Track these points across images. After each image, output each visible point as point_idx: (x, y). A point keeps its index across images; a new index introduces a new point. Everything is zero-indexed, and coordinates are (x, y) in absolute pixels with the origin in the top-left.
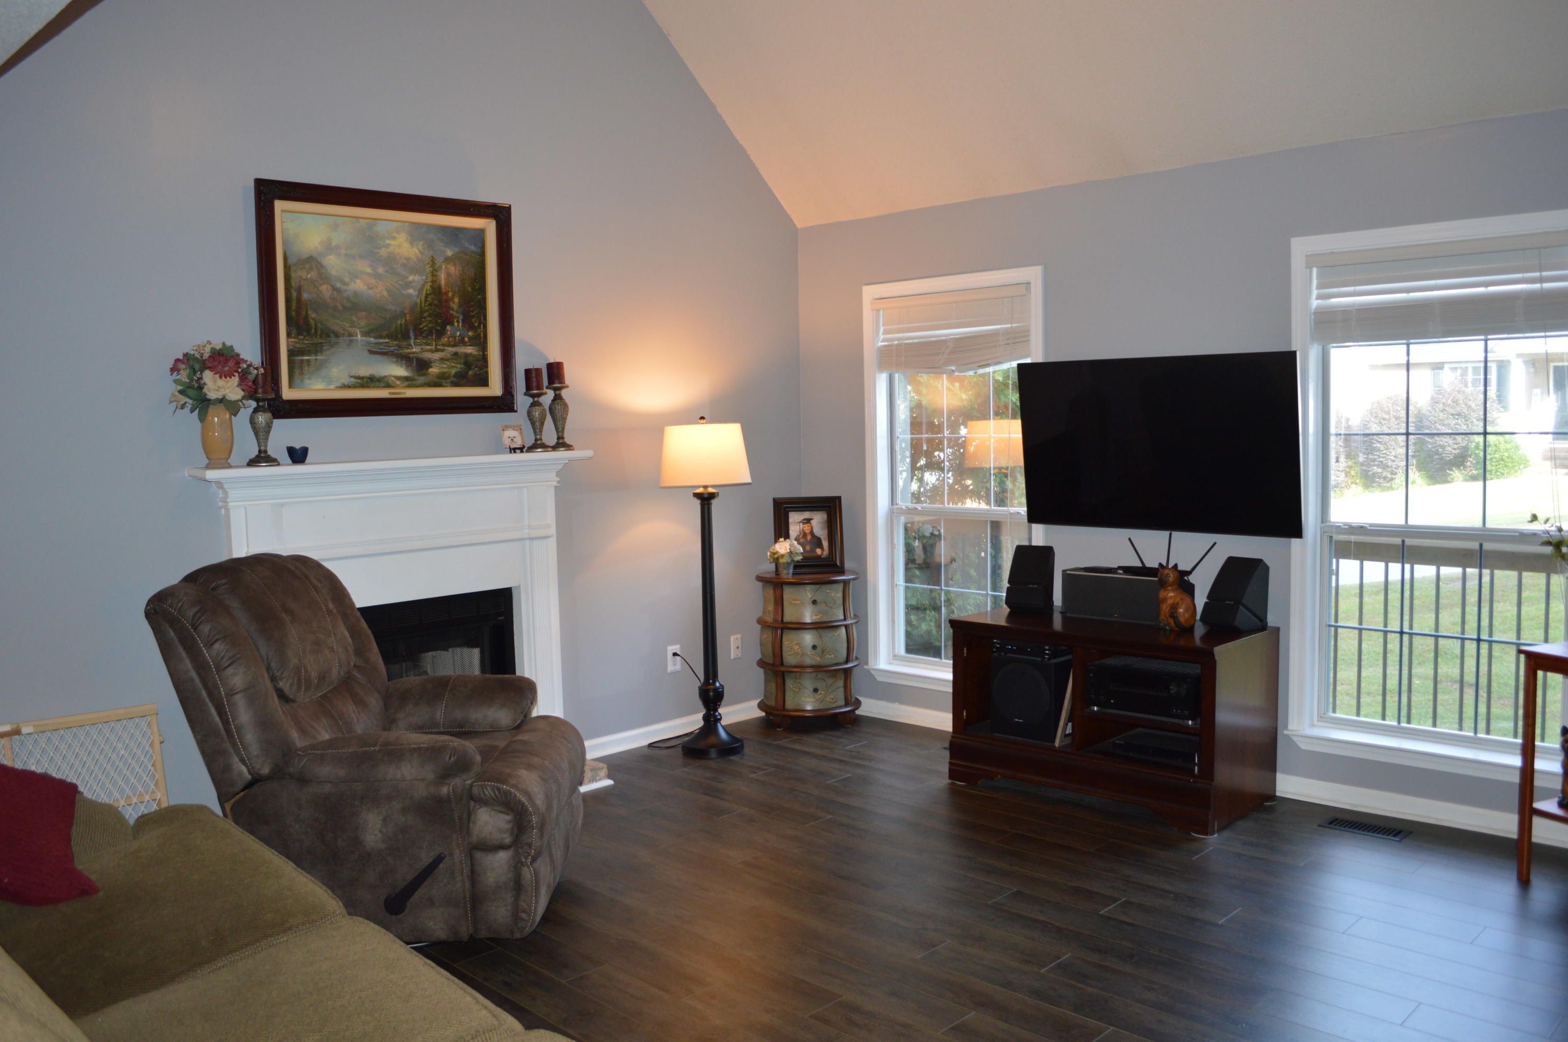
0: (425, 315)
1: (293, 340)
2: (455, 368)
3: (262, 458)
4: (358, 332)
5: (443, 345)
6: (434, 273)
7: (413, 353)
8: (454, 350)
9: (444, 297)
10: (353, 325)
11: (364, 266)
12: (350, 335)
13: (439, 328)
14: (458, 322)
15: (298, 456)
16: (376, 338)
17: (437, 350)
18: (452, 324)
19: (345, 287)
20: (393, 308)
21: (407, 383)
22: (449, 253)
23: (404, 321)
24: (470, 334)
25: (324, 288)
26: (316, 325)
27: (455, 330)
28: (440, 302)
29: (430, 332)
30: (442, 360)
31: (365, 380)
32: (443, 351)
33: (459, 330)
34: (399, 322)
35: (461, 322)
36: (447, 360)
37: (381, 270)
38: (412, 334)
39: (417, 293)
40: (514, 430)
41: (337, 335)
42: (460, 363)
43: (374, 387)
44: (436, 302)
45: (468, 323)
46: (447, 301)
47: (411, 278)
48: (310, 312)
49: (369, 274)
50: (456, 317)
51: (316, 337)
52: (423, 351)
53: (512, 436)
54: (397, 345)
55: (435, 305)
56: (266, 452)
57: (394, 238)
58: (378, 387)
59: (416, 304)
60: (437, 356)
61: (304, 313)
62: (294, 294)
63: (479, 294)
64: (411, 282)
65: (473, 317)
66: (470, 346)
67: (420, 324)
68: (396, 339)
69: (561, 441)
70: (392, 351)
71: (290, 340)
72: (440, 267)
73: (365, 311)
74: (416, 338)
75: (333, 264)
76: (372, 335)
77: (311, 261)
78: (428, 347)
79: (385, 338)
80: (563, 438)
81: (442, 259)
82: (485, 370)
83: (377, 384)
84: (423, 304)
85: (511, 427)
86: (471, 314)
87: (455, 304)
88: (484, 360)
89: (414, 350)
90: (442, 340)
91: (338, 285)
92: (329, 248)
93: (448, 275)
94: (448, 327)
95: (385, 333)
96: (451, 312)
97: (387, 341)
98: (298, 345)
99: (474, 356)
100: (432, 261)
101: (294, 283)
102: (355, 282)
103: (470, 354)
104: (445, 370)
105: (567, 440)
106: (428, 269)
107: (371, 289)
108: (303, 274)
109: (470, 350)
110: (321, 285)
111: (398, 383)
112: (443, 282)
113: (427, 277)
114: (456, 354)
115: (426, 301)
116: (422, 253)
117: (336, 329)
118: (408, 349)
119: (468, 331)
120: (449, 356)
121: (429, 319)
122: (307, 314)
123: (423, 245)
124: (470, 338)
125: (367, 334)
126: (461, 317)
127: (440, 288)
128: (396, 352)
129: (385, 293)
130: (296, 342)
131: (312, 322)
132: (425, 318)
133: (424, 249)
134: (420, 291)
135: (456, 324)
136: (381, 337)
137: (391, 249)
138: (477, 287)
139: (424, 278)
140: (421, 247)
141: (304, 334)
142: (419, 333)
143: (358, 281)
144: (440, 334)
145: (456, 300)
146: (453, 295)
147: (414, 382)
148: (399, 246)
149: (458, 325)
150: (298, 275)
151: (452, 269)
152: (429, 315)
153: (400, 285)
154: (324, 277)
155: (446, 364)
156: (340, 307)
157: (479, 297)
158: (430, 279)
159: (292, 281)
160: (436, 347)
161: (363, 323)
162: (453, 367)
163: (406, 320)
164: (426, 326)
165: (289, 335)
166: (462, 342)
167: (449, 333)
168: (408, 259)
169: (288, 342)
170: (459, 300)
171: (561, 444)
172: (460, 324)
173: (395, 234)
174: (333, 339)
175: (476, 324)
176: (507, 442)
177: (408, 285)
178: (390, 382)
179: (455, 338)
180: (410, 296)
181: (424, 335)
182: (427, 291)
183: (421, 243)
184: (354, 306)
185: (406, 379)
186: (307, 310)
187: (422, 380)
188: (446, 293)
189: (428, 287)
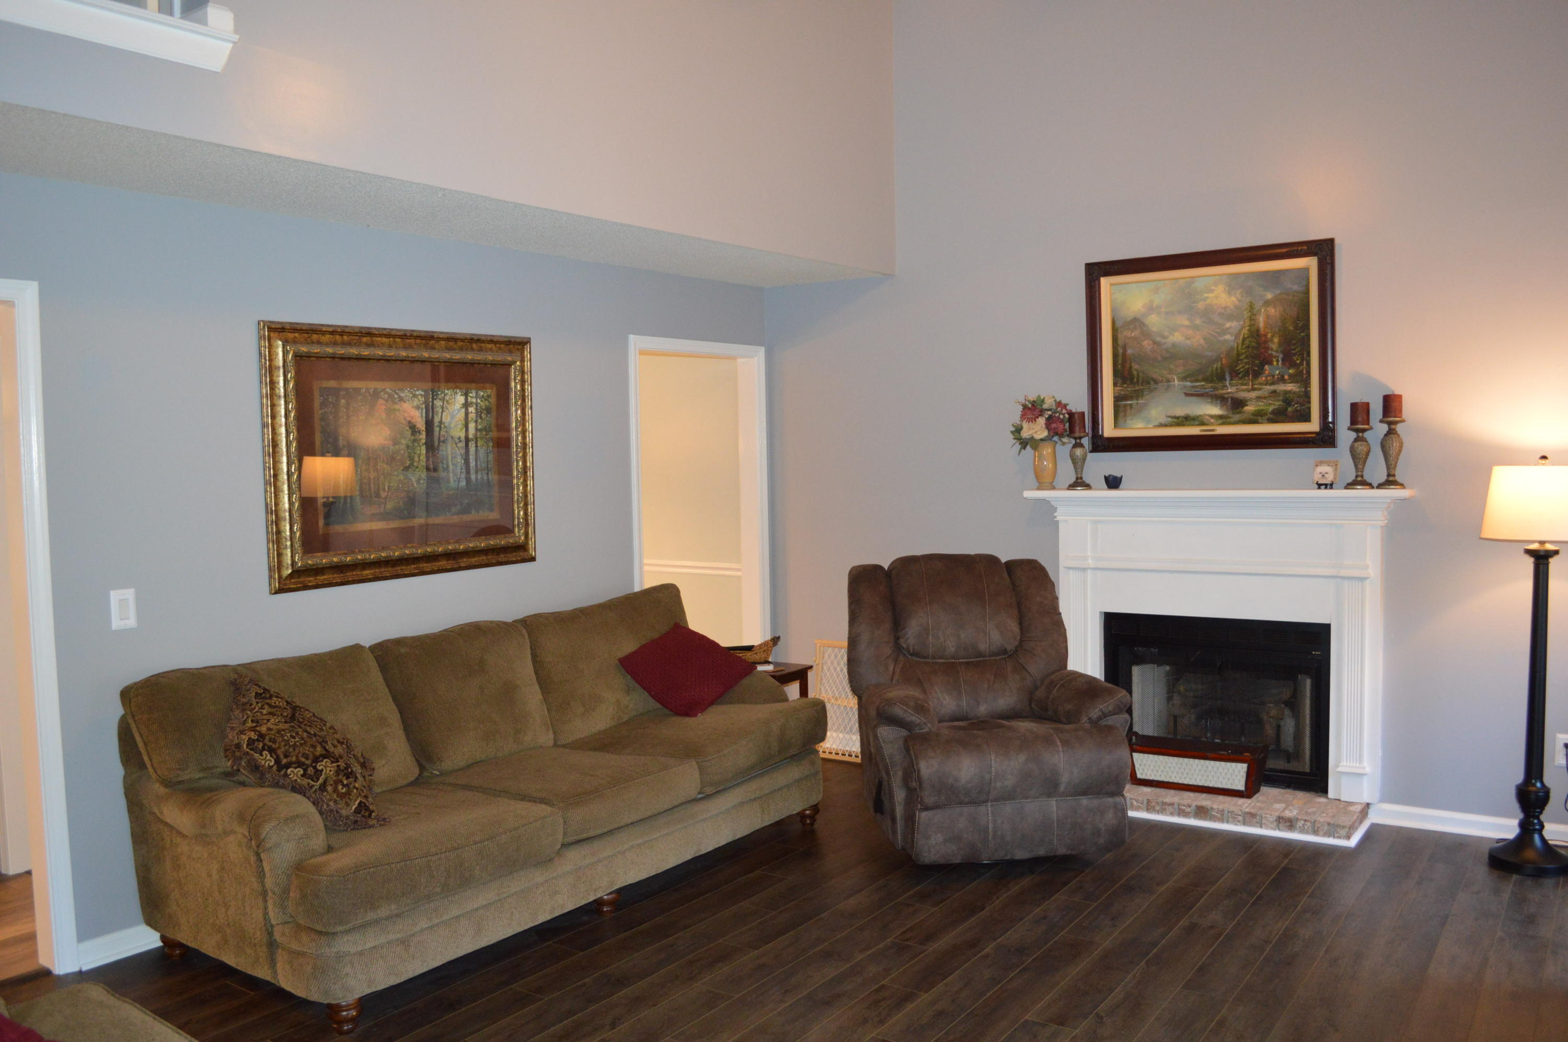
0: (1242, 357)
1: (1119, 388)
2: (1274, 405)
3: (1079, 483)
4: (1176, 378)
5: (1261, 384)
6: (1252, 318)
7: (1228, 393)
8: (1273, 388)
9: (1263, 339)
10: (1171, 371)
11: (1184, 321)
12: (1168, 381)
13: (1256, 368)
14: (1278, 361)
15: (1113, 483)
16: (1191, 382)
17: (1254, 389)
18: (1270, 363)
19: (1163, 341)
20: (1209, 354)
21: (1221, 421)
22: (1269, 296)
23: (1220, 364)
24: (1291, 371)
25: (1145, 343)
26: (1138, 374)
27: (1275, 368)
28: (1258, 343)
29: (1247, 373)
30: (1259, 398)
31: (1180, 419)
32: (1259, 389)
33: (1278, 369)
34: (1215, 366)
35: (1280, 360)
36: (1265, 398)
37: (1198, 322)
38: (1227, 377)
39: (1233, 338)
40: (1329, 465)
41: (1156, 382)
42: (1279, 401)
43: (1189, 425)
44: (1253, 344)
45: (1288, 359)
46: (1266, 342)
47: (1228, 325)
48: (1132, 365)
49: (1188, 327)
50: (1275, 357)
51: (1138, 385)
52: (1238, 391)
53: (1327, 472)
54: (1212, 387)
55: (1253, 347)
56: (1081, 478)
57: (1212, 291)
58: (1192, 425)
59: (1232, 348)
60: (1254, 394)
61: (1128, 365)
62: (1120, 351)
63: (1303, 332)
64: (1228, 329)
65: (1295, 354)
66: (1290, 383)
67: (1236, 366)
68: (1212, 382)
69: (1391, 479)
70: (1207, 393)
71: (1116, 388)
72: (1259, 311)
73: (1181, 359)
74: (1231, 380)
75: (1154, 322)
76: (1188, 379)
77: (1136, 322)
78: (1244, 387)
79: (1200, 381)
80: (1394, 476)
81: (1261, 303)
82: (1308, 406)
83: (1192, 422)
84: (1240, 348)
85: (1326, 462)
86: (1292, 352)
87: (1275, 344)
88: (1307, 396)
89: (1230, 390)
90: (1260, 379)
91: (1158, 339)
92: (1151, 309)
93: (1268, 317)
94: (1267, 367)
95: (1200, 377)
96: (1270, 352)
97: (1203, 383)
98: (1122, 393)
99: (1294, 393)
100: (1251, 306)
101: (1120, 342)
102: (1173, 335)
103: (1290, 392)
104: (1262, 408)
105: (1398, 478)
106: (1246, 314)
107: (1189, 339)
108: (1128, 333)
109: (1290, 387)
110: (1143, 341)
111: (1212, 421)
112: (1261, 325)
113: (1244, 322)
114: (1274, 392)
115: (1243, 344)
116: (1239, 301)
117: (1155, 376)
118: (1222, 389)
119: (1289, 369)
120: (1267, 394)
121: (1246, 360)
122: (1131, 367)
123: (1241, 293)
124: (1291, 376)
125: (1184, 379)
126: (1281, 356)
127: (1258, 331)
128: (1211, 393)
129: (1202, 342)
130: (1121, 390)
131: (1135, 373)
132: (1241, 360)
133: (1242, 296)
134: (1237, 336)
135: (1275, 363)
136: (1197, 381)
137: (1208, 301)
138: (1300, 325)
139: (1242, 323)
140: (1238, 295)
141: (1128, 382)
142: (1235, 374)
143: (1176, 334)
144: (1257, 374)
145: (1276, 340)
146: (1272, 336)
147: (1228, 420)
148: (1217, 297)
149: (1278, 364)
150: (1124, 335)
151: (1272, 311)
152: (1246, 357)
153: (1216, 332)
154: (1147, 334)
155: (1262, 402)
156: (1160, 358)
157: (1302, 334)
158: (1248, 323)
159: (1119, 340)
160: (1252, 386)
161: (1180, 370)
162: (1271, 404)
163: (1222, 364)
164: (1243, 367)
165: (1115, 384)
166: (1282, 380)
167: (1267, 372)
168: (1225, 308)
169: (1114, 390)
170: (1279, 340)
171: (1390, 482)
172: (1280, 363)
173: (1213, 288)
174: (1153, 385)
175: (1298, 362)
176: (1317, 478)
177: (1225, 331)
178: (1205, 420)
179: (1273, 376)
180: (1226, 341)
181: (1240, 376)
182: (1244, 335)
183: (1240, 291)
184: (1172, 356)
185: (1220, 417)
186: (1131, 363)
187: (1237, 417)
188: (1265, 336)
189: (1245, 331)
